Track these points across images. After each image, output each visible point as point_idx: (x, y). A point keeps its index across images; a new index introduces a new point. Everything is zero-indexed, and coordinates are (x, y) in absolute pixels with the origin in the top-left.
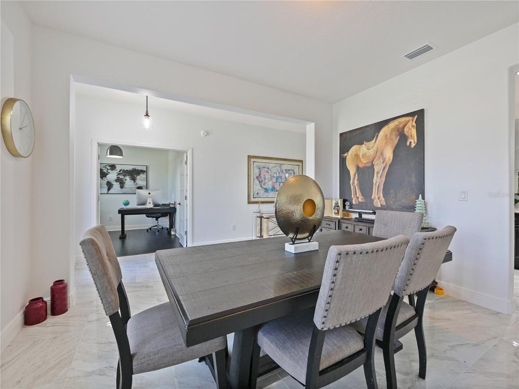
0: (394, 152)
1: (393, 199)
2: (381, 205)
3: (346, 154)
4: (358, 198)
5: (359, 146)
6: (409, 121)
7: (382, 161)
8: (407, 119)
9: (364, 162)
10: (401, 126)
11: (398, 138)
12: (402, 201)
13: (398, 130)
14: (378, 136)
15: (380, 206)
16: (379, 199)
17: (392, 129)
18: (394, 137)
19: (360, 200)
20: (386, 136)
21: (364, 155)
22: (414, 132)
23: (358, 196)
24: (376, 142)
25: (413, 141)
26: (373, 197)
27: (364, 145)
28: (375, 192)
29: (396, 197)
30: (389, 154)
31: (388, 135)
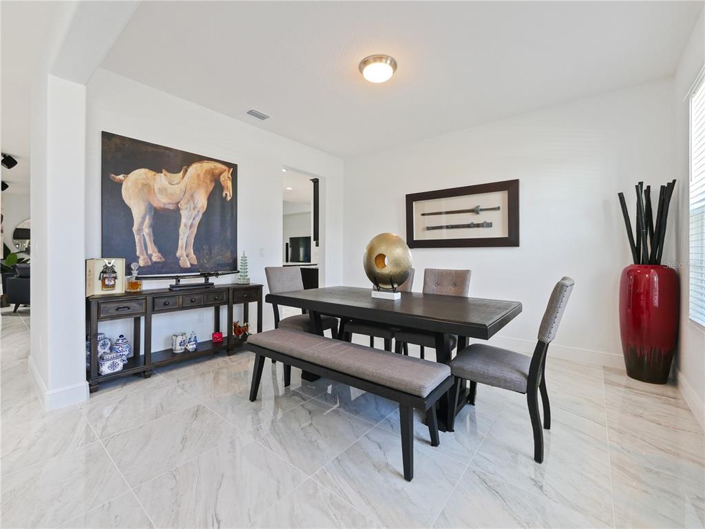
0: (209, 199)
1: (207, 257)
2: (191, 264)
3: (121, 177)
4: (151, 255)
5: (154, 173)
6: (225, 170)
7: (192, 206)
8: (224, 167)
9: (162, 201)
10: (217, 171)
11: (214, 184)
12: (218, 258)
13: (213, 175)
14: (186, 171)
15: (189, 266)
16: (187, 256)
17: (206, 171)
18: (208, 182)
19: (155, 259)
20: (199, 175)
21: (163, 191)
22: (230, 184)
23: (150, 252)
24: (183, 177)
25: (228, 194)
26: (178, 254)
27: (162, 175)
28: (182, 247)
29: (211, 254)
30: (202, 201)
31: (202, 175)
